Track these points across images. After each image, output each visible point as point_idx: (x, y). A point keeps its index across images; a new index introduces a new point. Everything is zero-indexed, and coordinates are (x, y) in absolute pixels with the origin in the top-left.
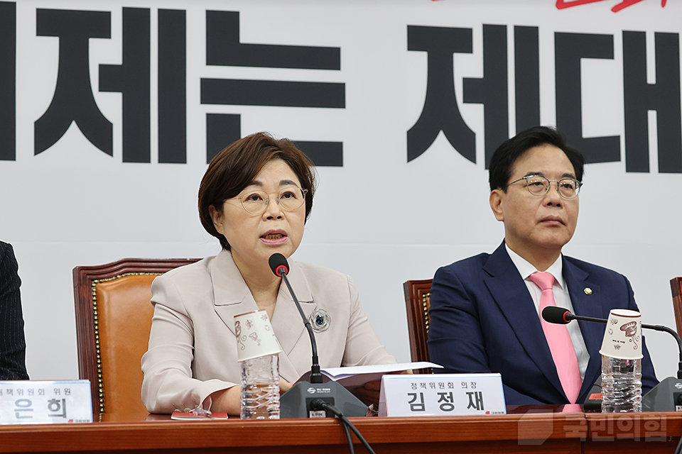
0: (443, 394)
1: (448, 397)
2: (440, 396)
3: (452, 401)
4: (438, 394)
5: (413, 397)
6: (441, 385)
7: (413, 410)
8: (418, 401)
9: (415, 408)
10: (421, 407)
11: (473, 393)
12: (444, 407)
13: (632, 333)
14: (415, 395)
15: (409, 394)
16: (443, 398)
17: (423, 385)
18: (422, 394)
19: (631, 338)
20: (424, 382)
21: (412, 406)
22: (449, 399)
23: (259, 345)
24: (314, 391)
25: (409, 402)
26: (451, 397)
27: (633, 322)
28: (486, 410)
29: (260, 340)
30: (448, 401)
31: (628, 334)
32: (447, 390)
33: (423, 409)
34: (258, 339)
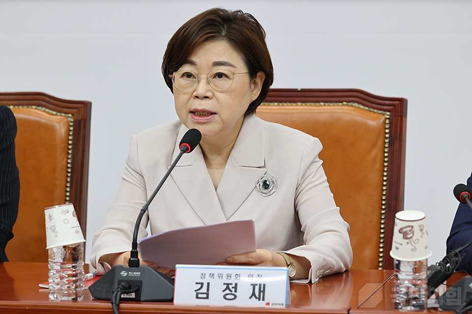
0: (228, 285)
1: (233, 288)
2: (225, 286)
3: (236, 291)
4: (224, 284)
5: (200, 285)
6: (229, 276)
7: (197, 297)
8: (204, 290)
9: (200, 296)
10: (205, 296)
11: (257, 285)
12: (228, 297)
13: (409, 236)
14: (202, 284)
15: (197, 283)
16: (228, 288)
17: (212, 275)
18: (208, 284)
19: (408, 241)
20: (213, 273)
21: (197, 294)
22: (233, 290)
23: (56, 236)
24: (126, 274)
25: (196, 291)
26: (236, 288)
27: (409, 226)
28: (266, 301)
29: (57, 232)
30: (231, 291)
31: (405, 237)
32: (233, 281)
33: (207, 298)
34: (56, 231)
